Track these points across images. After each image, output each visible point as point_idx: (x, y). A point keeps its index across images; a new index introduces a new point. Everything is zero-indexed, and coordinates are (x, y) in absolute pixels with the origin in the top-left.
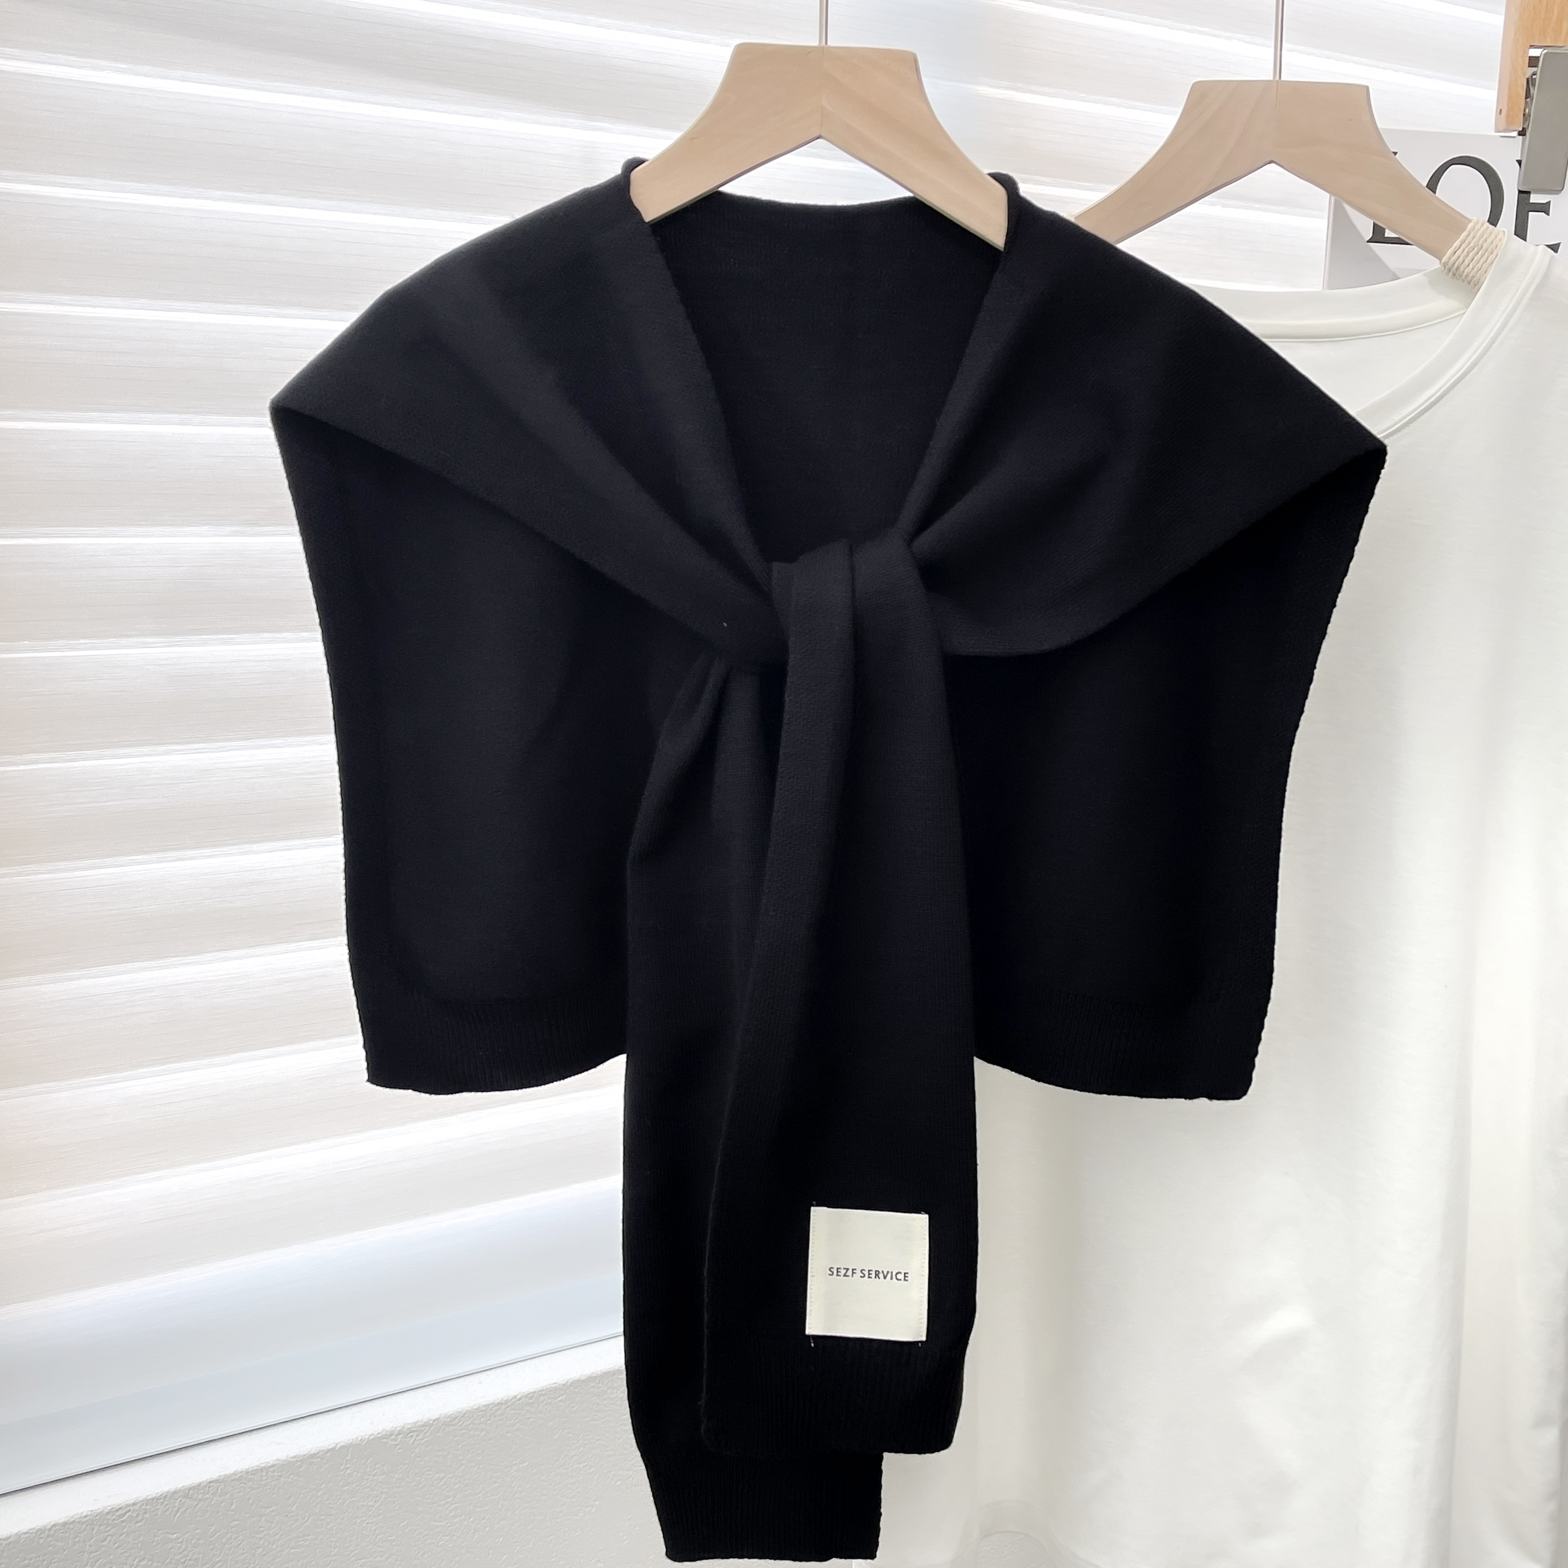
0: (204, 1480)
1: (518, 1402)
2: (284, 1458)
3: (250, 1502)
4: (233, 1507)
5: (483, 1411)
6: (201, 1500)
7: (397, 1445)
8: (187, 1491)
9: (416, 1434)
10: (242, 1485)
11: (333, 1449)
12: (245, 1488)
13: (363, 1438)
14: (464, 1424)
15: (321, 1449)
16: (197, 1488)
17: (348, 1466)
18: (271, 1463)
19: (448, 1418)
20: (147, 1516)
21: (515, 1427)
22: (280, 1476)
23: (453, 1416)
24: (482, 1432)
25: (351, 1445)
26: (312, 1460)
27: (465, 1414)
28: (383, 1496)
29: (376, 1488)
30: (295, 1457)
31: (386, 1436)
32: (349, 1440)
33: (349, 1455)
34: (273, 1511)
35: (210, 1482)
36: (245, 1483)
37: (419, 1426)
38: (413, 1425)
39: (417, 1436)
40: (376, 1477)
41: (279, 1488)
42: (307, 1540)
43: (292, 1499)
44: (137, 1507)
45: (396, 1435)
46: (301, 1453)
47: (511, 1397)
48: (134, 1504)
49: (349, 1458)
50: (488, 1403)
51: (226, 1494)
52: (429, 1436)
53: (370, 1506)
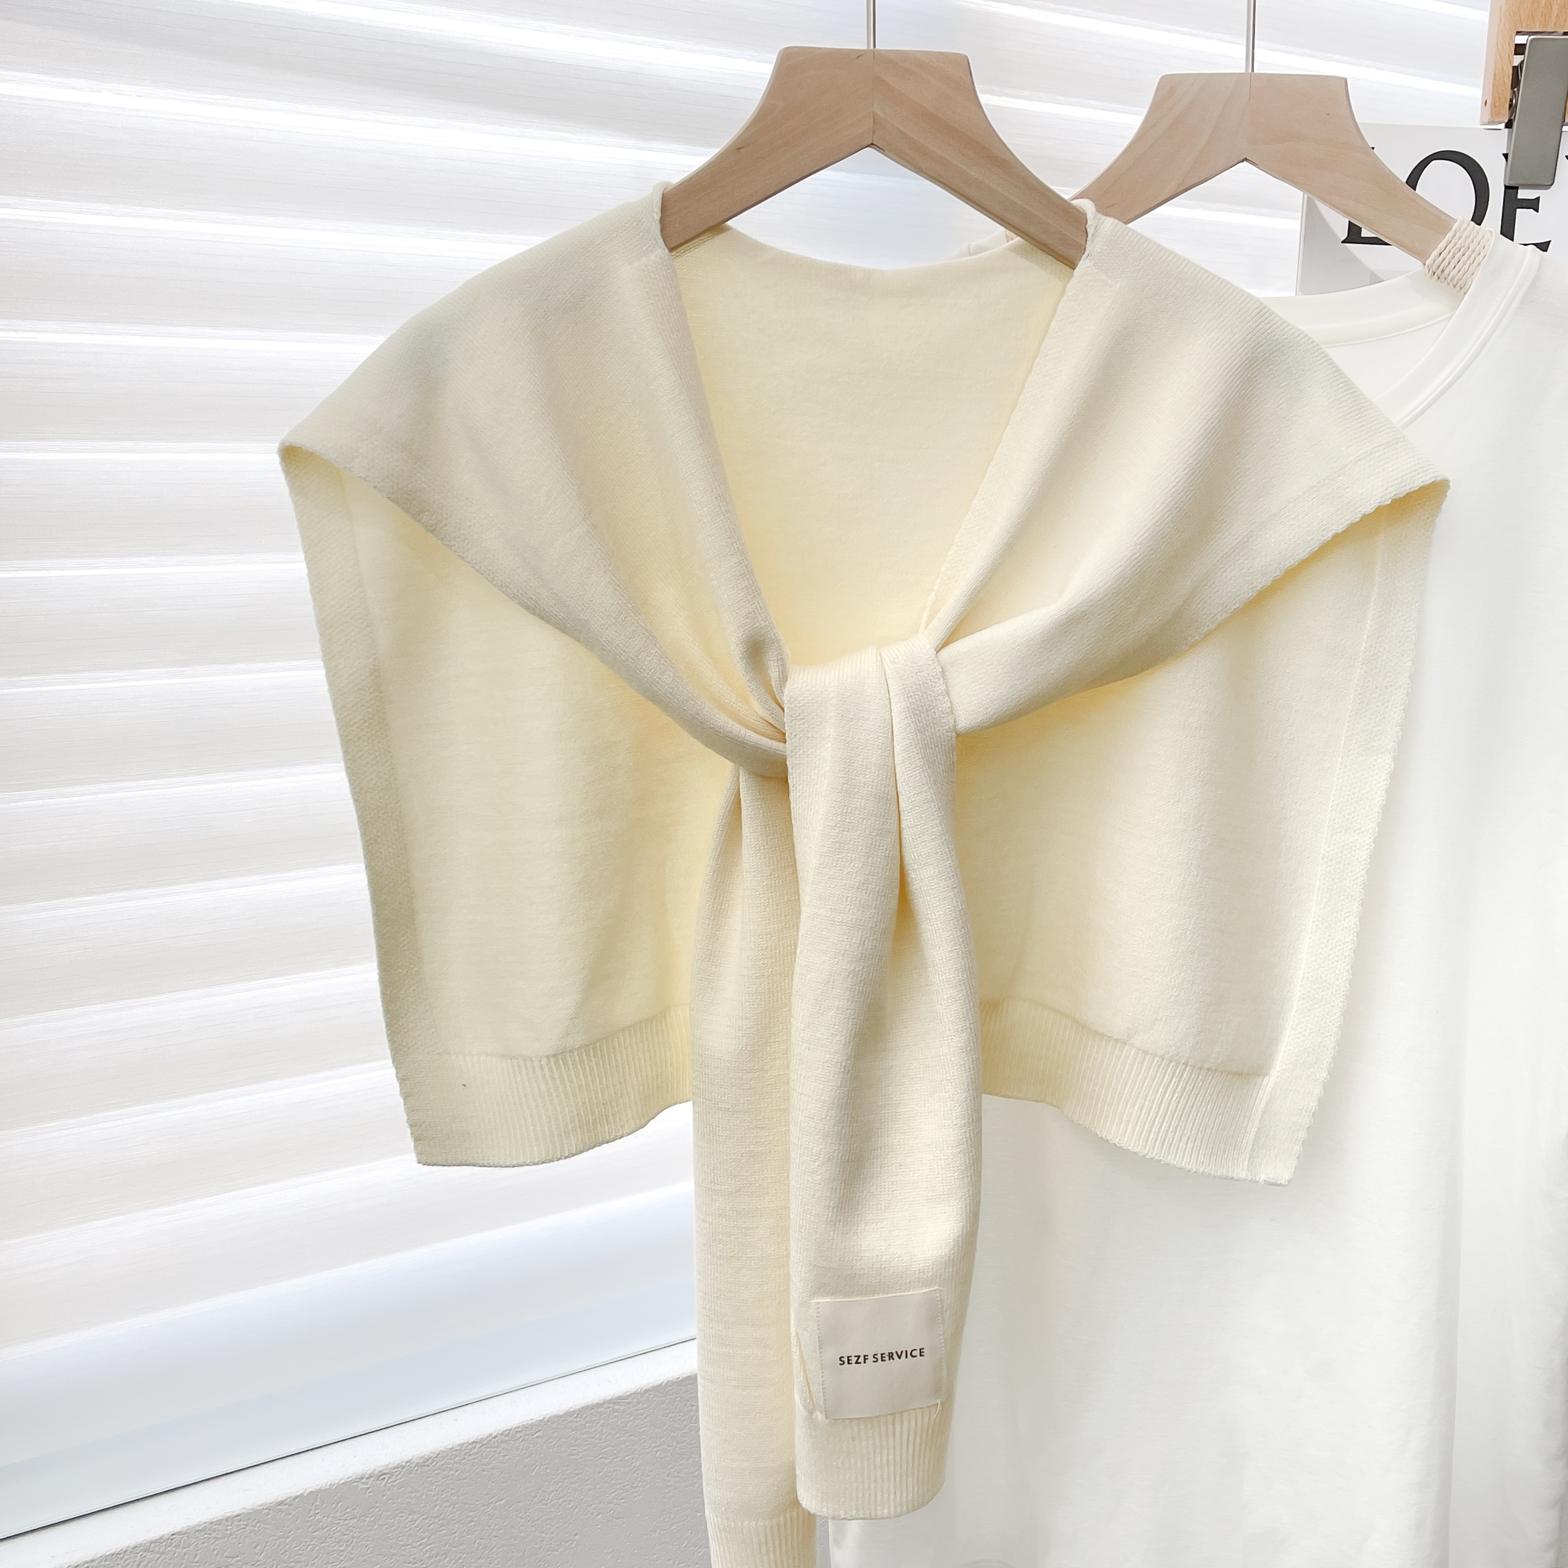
0: (166, 1532)
1: (493, 1440)
2: (250, 1507)
3: (216, 1551)
4: (197, 1559)
5: (457, 1450)
6: (163, 1553)
7: (369, 1488)
8: (148, 1545)
9: (388, 1476)
10: (206, 1536)
11: (302, 1495)
12: (209, 1538)
13: (333, 1483)
14: (438, 1465)
16: (159, 1541)
17: (317, 1511)
18: (235, 1514)
19: (421, 1458)
21: (491, 1465)
22: (246, 1525)
23: (427, 1457)
24: (457, 1471)
25: (320, 1490)
26: (279, 1507)
27: (438, 1454)
28: (355, 1540)
29: (347, 1533)
30: (261, 1505)
31: (357, 1480)
32: (317, 1486)
33: (318, 1501)
34: (239, 1561)
35: (173, 1535)
36: (209, 1534)
37: (391, 1469)
38: (386, 1468)
39: (389, 1478)
40: (346, 1522)
41: (246, 1537)
43: (259, 1547)
45: (367, 1479)
46: (269, 1501)
47: (486, 1435)
49: (317, 1503)
50: (463, 1442)
51: (189, 1546)
52: (401, 1478)
53: (342, 1551)
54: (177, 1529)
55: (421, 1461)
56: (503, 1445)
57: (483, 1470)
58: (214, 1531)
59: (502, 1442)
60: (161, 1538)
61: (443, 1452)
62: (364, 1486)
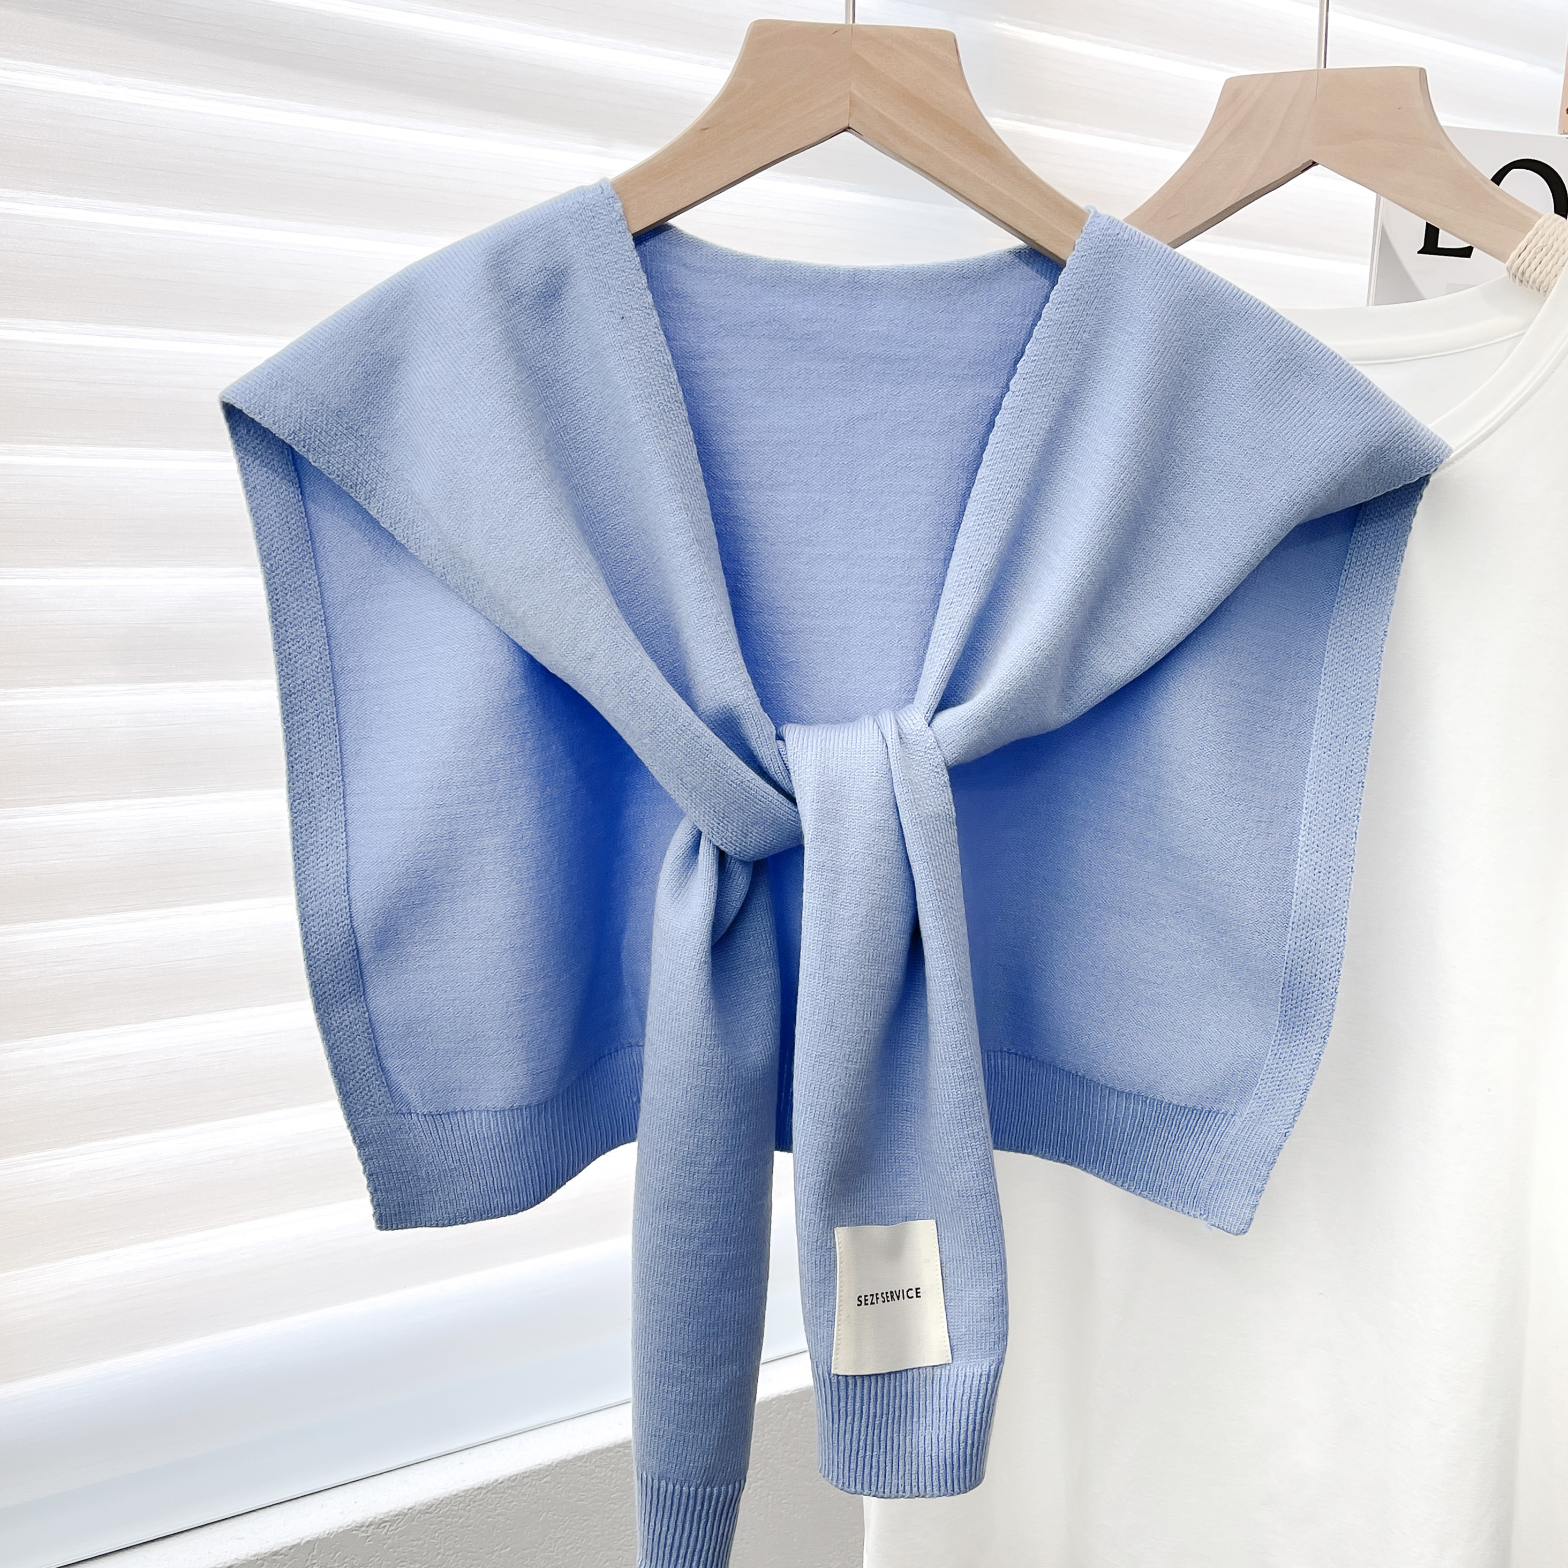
1: (499, 1486)
5: (462, 1496)
7: (368, 1537)
9: (389, 1524)
11: (298, 1544)
13: (331, 1531)
14: (441, 1512)
15: (285, 1545)
17: (314, 1561)
19: (424, 1505)
21: (497, 1512)
23: (429, 1503)
24: (460, 1519)
25: (317, 1539)
26: (274, 1557)
27: (443, 1501)
30: (255, 1556)
31: (357, 1528)
32: (316, 1534)
33: (315, 1550)
37: (392, 1516)
38: (386, 1515)
45: (367, 1527)
46: (263, 1551)
47: (492, 1481)
49: (315, 1553)
50: (467, 1488)
52: (403, 1526)
55: (425, 1507)
56: (510, 1491)
57: (489, 1517)
59: (508, 1488)
61: (447, 1498)
62: (364, 1535)
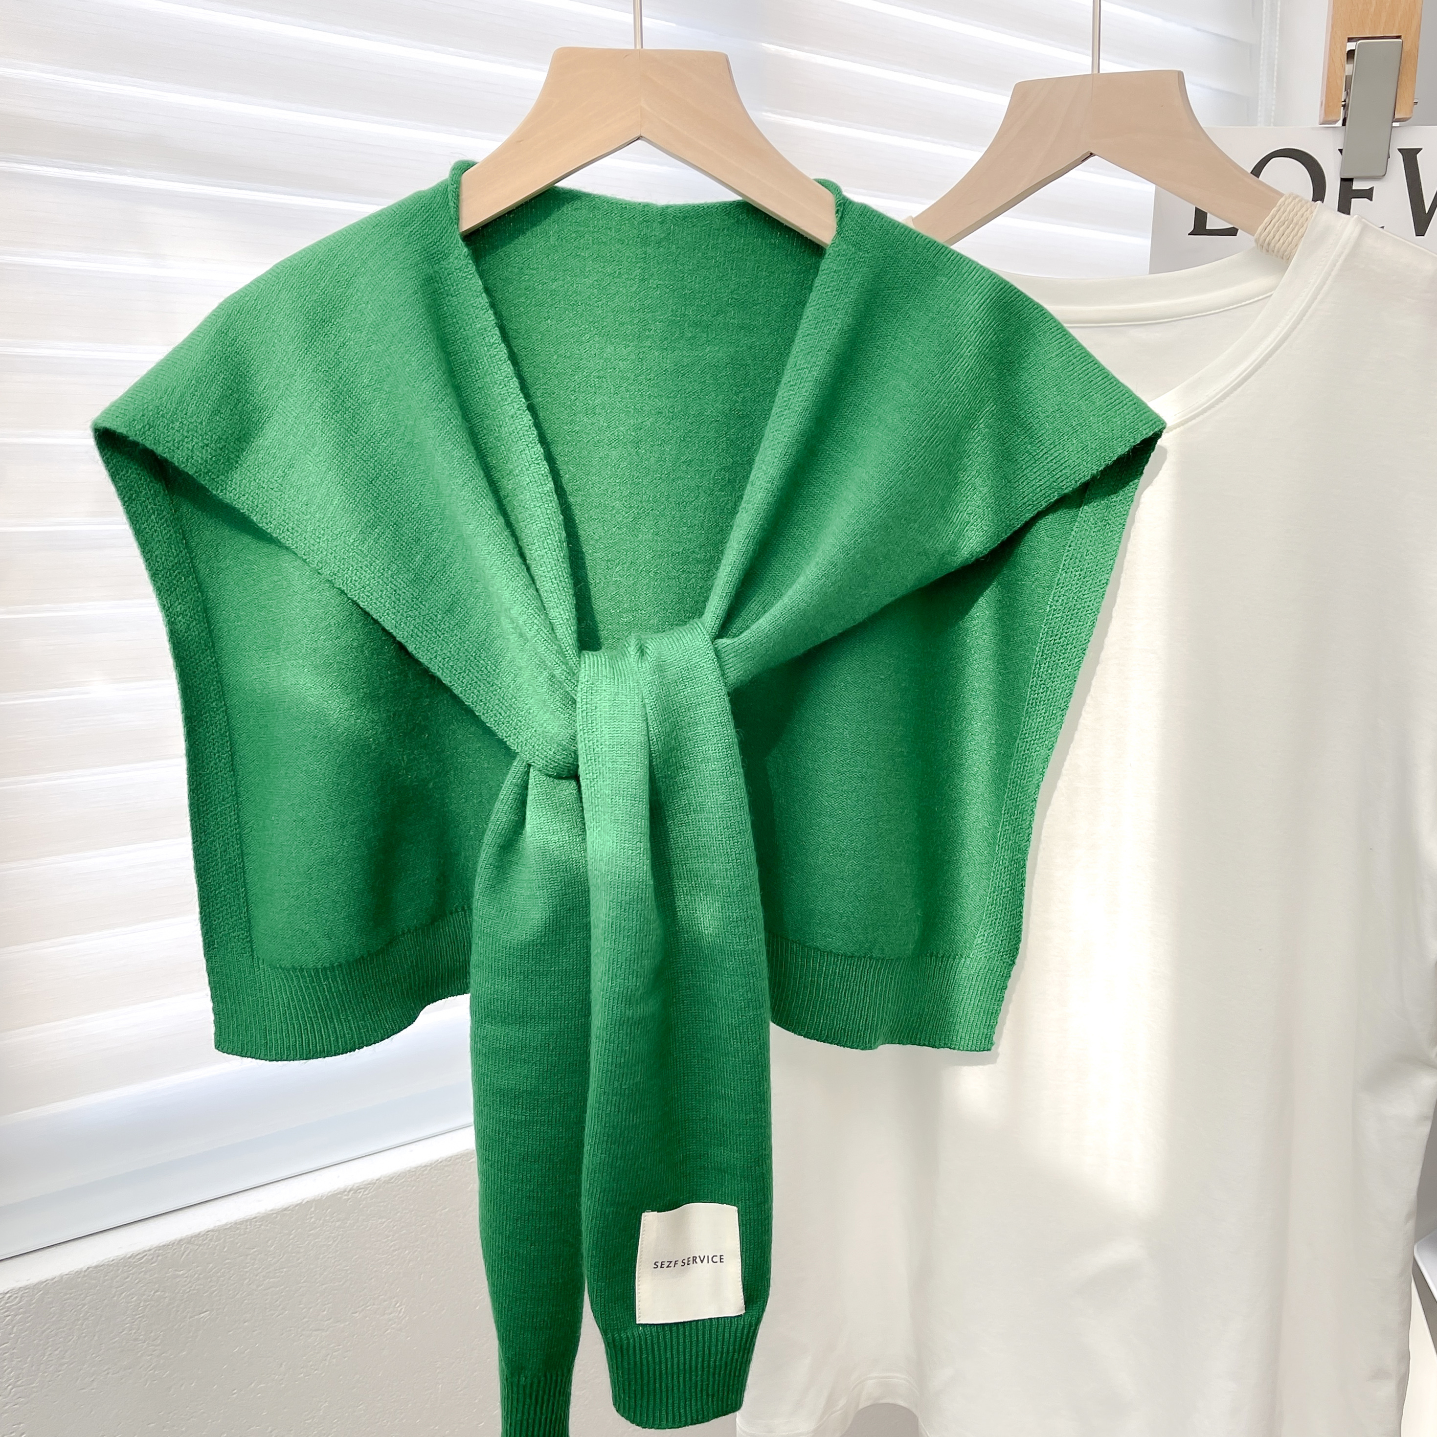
0: (203, 1229)
2: (263, 1211)
6: (200, 1245)
16: (198, 1236)
17: (312, 1215)
18: (253, 1217)
20: (160, 1258)
22: (261, 1225)
24: (413, 1187)
25: (314, 1200)
26: (285, 1212)
34: (255, 1252)
35: (208, 1231)
39: (364, 1191)
40: (333, 1224)
41: (261, 1234)
42: (282, 1272)
43: (270, 1242)
44: (152, 1252)
45: (348, 1192)
46: (277, 1208)
47: (434, 1161)
48: (149, 1250)
49: (313, 1210)
51: (220, 1240)
53: (330, 1245)
54: (211, 1227)
58: (238, 1229)
60: (199, 1234)
